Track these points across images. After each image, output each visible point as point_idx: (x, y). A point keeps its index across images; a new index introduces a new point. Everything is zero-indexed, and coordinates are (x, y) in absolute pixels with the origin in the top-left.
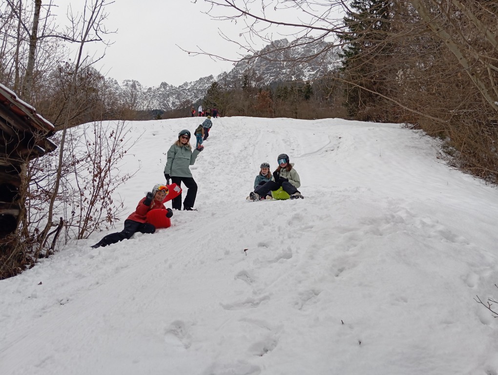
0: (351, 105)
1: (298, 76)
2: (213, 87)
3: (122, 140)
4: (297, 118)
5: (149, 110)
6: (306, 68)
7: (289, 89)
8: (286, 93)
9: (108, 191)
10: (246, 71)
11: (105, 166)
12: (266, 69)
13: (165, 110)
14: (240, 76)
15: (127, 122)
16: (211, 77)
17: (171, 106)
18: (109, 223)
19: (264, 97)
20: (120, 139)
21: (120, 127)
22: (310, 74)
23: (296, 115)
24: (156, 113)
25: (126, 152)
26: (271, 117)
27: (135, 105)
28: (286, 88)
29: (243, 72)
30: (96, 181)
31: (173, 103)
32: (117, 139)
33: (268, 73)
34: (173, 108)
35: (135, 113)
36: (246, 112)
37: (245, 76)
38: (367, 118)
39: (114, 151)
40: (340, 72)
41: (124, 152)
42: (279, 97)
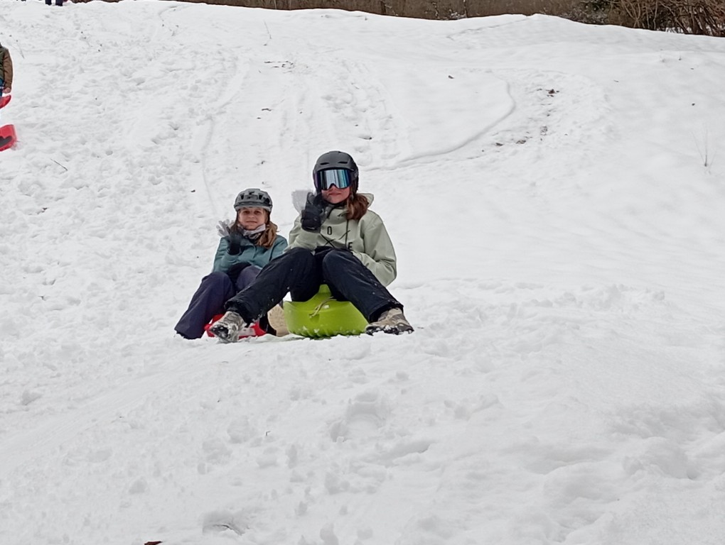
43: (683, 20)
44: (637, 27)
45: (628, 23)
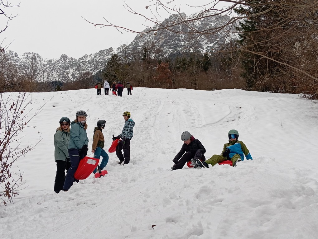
0: (249, 75)
1: (196, 48)
2: (113, 59)
3: (22, 112)
4: (196, 89)
5: (48, 82)
6: (203, 41)
7: (188, 60)
8: (185, 64)
9: (7, 164)
10: (145, 44)
11: (5, 139)
12: (165, 41)
13: (64, 82)
14: (139, 49)
15: (27, 93)
16: (111, 49)
17: (70, 77)
18: (8, 197)
19: (163, 69)
20: (20, 111)
21: (21, 99)
22: (208, 47)
23: (195, 86)
24: (56, 85)
25: (26, 124)
26: (171, 88)
27: (35, 77)
28: (184, 60)
29: (142, 44)
31: (73, 75)
32: (17, 111)
33: (167, 46)
34: (73, 80)
35: (35, 85)
36: (146, 83)
37: (144, 49)
38: (265, 89)
39: (13, 123)
40: (237, 44)
41: (24, 124)
42: (178, 68)
43: (272, 89)
44: (260, 91)
45: (258, 90)
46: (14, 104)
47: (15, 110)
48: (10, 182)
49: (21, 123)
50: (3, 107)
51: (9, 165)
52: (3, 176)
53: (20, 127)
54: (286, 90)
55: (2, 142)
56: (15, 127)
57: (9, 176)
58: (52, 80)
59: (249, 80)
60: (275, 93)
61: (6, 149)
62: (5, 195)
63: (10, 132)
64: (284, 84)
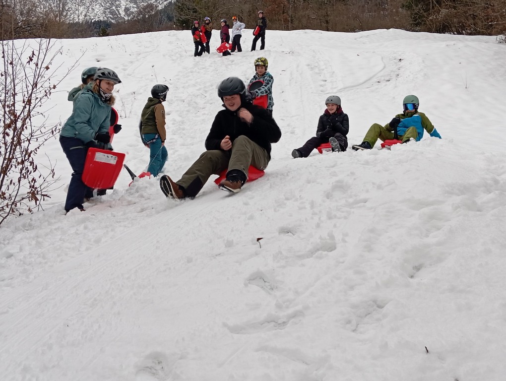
0: (417, 6)
3: (47, 68)
4: (328, 30)
5: (87, 22)
9: (29, 151)
11: (23, 111)
13: (112, 21)
15: (53, 40)
17: (123, 13)
18: (34, 201)
20: (44, 65)
21: (44, 47)
23: (327, 26)
24: (100, 26)
25: (54, 87)
26: (287, 29)
27: (65, 14)
30: (8, 135)
31: (126, 10)
32: (39, 67)
34: (126, 18)
35: (65, 27)
38: (443, 28)
39: (35, 85)
41: (52, 87)
43: (453, 29)
44: (433, 33)
45: (430, 31)
46: (33, 54)
47: (37, 65)
48: (37, 178)
49: (46, 85)
50: (17, 60)
51: (33, 153)
52: (24, 169)
53: (45, 91)
54: (476, 30)
55: (19, 116)
56: (38, 91)
57: (33, 169)
58: (93, 19)
59: (416, 14)
60: (458, 34)
61: (26, 128)
62: (30, 199)
63: (31, 100)
64: (474, 19)
